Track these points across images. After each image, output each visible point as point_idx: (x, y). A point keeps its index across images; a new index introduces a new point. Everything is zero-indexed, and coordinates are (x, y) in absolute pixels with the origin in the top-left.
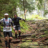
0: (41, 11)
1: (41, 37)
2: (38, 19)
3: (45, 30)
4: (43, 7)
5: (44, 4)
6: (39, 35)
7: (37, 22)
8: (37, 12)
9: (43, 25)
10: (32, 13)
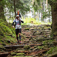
0: (37, 13)
1: (38, 49)
2: (34, 24)
3: (44, 40)
4: (41, 7)
5: (42, 4)
6: (34, 46)
7: (32, 28)
8: (32, 15)
9: (40, 33)
10: (25, 16)
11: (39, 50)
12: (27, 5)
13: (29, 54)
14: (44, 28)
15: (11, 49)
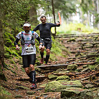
1: (89, 69)
2: (83, 32)
3: (97, 56)
4: (92, 7)
5: (95, 2)
6: (83, 65)
7: (80, 39)
9: (92, 45)
10: (69, 20)
11: (91, 71)
12: (71, 4)
13: (75, 77)
14: (97, 38)
15: (49, 71)
